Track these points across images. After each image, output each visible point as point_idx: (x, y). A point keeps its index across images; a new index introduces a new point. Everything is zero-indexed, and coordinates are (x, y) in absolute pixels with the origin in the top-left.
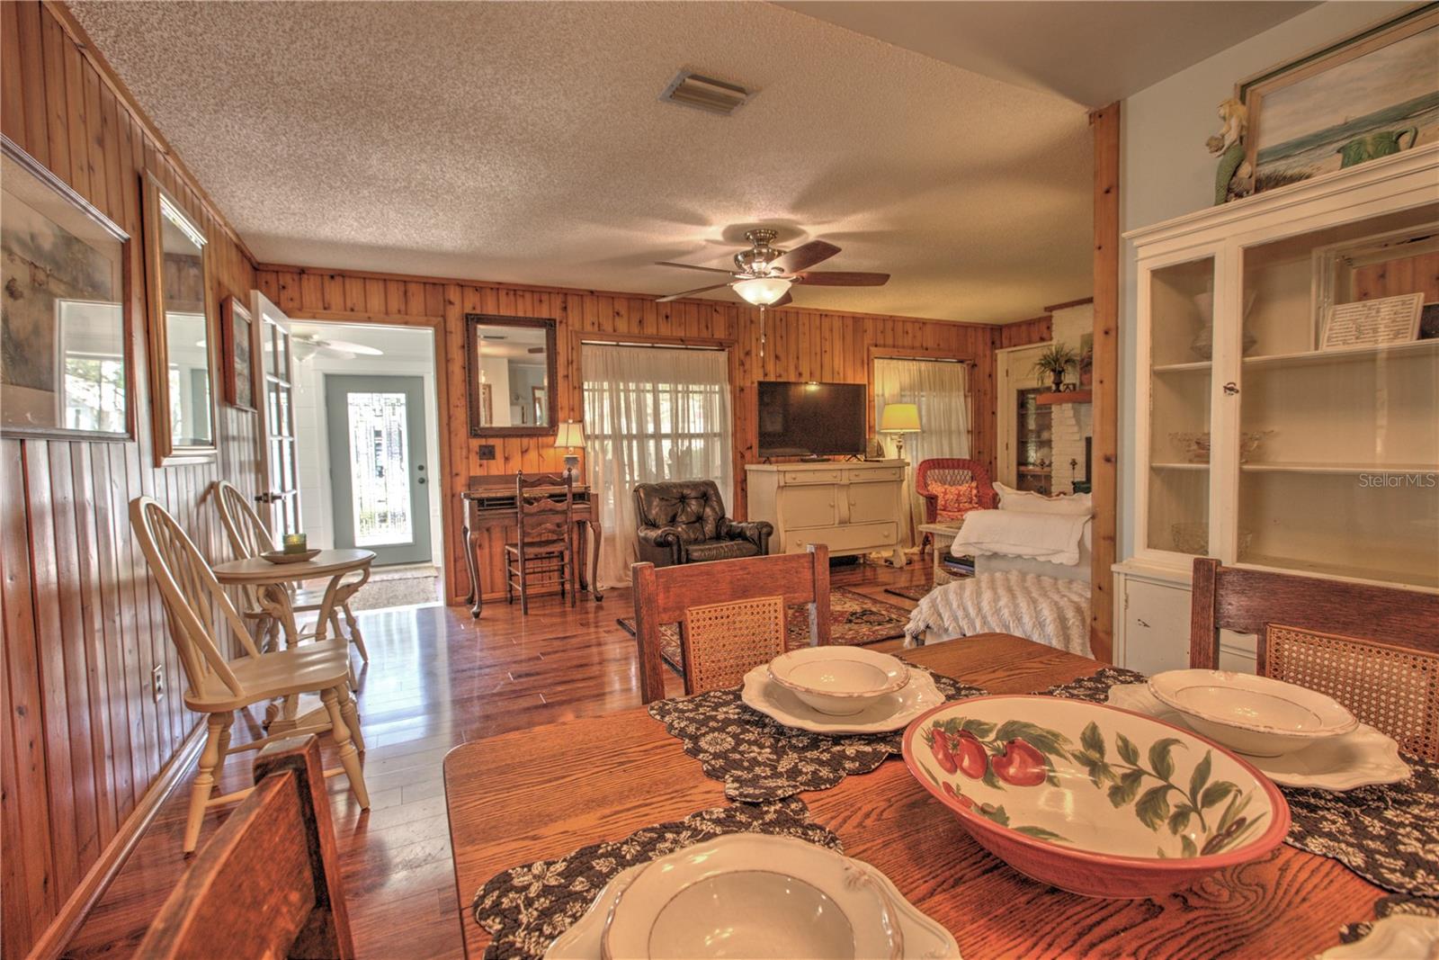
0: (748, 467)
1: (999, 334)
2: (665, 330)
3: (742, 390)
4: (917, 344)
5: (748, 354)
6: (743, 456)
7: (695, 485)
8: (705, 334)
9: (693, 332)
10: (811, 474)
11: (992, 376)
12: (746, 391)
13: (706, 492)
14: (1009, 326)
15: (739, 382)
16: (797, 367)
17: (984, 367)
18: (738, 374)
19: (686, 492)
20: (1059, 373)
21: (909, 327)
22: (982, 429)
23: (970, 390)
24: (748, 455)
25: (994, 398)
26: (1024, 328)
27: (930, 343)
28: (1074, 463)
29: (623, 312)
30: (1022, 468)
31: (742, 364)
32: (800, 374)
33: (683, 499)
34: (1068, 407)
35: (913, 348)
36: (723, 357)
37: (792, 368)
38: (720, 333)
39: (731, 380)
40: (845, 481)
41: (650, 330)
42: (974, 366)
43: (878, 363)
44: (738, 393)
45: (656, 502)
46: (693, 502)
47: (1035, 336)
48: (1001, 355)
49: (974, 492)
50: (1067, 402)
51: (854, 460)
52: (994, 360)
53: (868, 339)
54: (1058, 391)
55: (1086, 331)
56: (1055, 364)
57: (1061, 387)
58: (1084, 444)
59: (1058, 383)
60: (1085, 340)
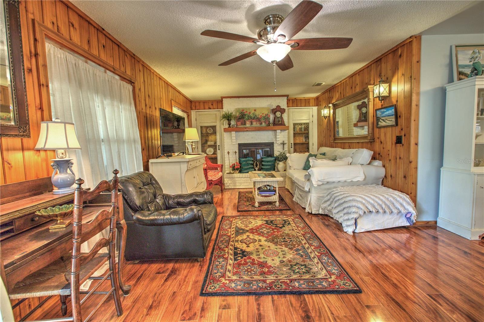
1: (191, 104)
2: (103, 56)
5: (139, 91)
8: (122, 69)
10: (193, 162)
15: (139, 107)
18: (137, 101)
20: (229, 121)
21: (178, 94)
26: (201, 103)
27: (182, 104)
28: (236, 152)
29: (76, 25)
31: (138, 96)
34: (233, 133)
35: (179, 104)
36: (130, 88)
38: (129, 73)
39: (135, 105)
41: (95, 51)
42: (189, 115)
43: (173, 109)
47: (207, 107)
48: (193, 113)
50: (233, 131)
53: (170, 96)
54: (229, 127)
55: (236, 108)
56: (228, 117)
57: (231, 125)
58: (237, 146)
59: (229, 124)
60: (237, 110)
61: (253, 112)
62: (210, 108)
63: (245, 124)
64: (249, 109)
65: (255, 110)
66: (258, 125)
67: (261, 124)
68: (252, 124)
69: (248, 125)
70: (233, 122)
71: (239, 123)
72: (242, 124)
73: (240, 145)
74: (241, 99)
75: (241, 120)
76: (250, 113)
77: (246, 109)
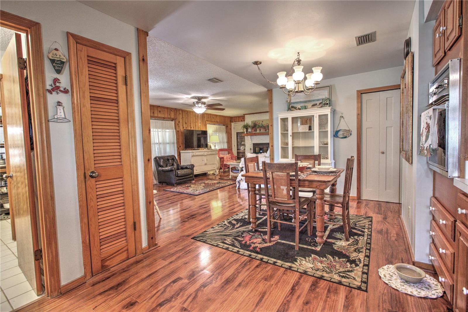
0: (181, 151)
1: (232, 119)
2: (160, 115)
3: (178, 131)
4: (216, 121)
5: (179, 122)
6: (179, 149)
7: (170, 156)
8: (169, 116)
9: (166, 116)
10: (198, 153)
11: (231, 129)
12: (179, 132)
13: (173, 158)
14: (234, 117)
15: (178, 130)
16: (190, 126)
17: (229, 127)
18: (177, 127)
19: (169, 158)
20: (247, 129)
21: (214, 116)
22: (229, 142)
23: (226, 132)
24: (180, 149)
25: (231, 134)
26: (237, 118)
27: (218, 121)
28: (251, 149)
30: (238, 151)
31: (178, 125)
32: (191, 128)
33: (168, 160)
34: (249, 137)
35: (215, 122)
36: (173, 122)
37: (189, 126)
38: (173, 116)
39: (175, 129)
40: (206, 154)
41: (156, 115)
42: (227, 126)
43: (208, 125)
44: (177, 132)
45: (162, 160)
46: (170, 161)
47: (240, 120)
48: (233, 124)
49: (230, 156)
50: (249, 135)
51: (205, 149)
52: (231, 125)
53: (205, 119)
54: (247, 133)
55: (252, 120)
56: (246, 127)
57: (248, 132)
58: (252, 145)
59: (247, 131)
60: (252, 122)
61: (261, 122)
62: (242, 121)
63: (256, 131)
64: (259, 121)
65: (262, 122)
66: (264, 131)
67: (266, 130)
68: (260, 131)
69: (258, 131)
70: (249, 130)
71: (253, 130)
72: (254, 131)
73: (254, 144)
74: (255, 114)
75: (254, 129)
76: (259, 123)
77: (257, 121)
